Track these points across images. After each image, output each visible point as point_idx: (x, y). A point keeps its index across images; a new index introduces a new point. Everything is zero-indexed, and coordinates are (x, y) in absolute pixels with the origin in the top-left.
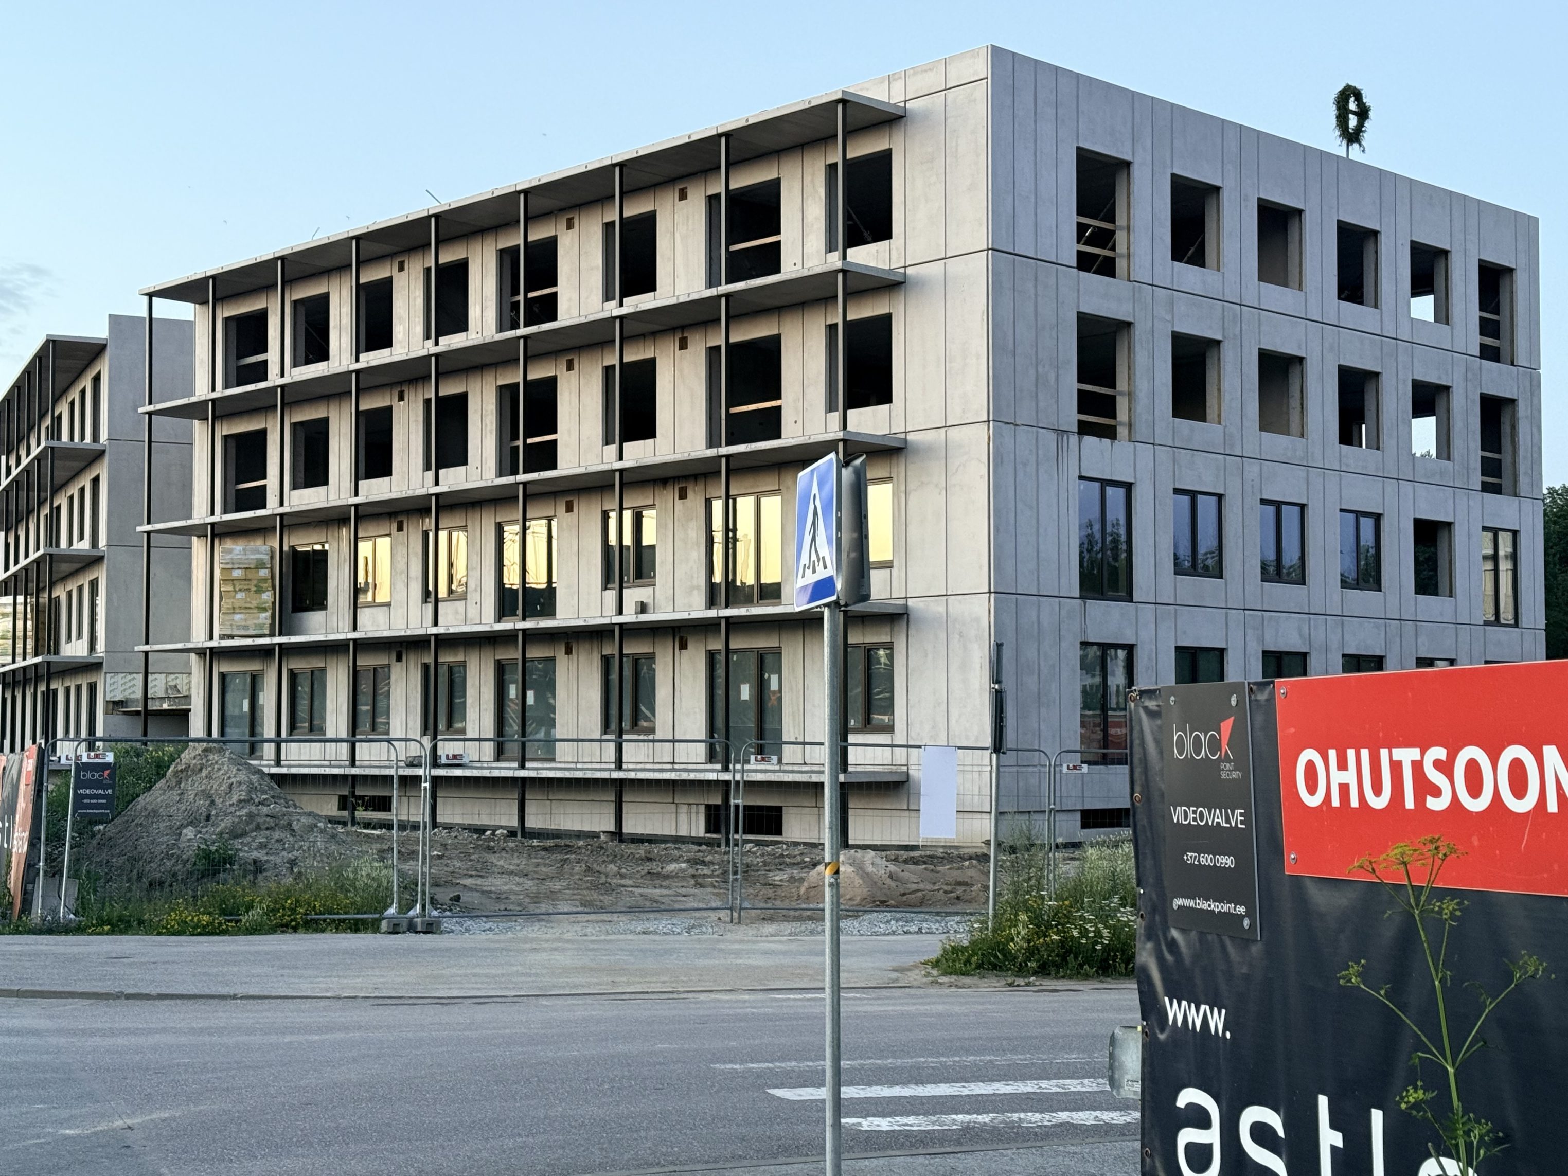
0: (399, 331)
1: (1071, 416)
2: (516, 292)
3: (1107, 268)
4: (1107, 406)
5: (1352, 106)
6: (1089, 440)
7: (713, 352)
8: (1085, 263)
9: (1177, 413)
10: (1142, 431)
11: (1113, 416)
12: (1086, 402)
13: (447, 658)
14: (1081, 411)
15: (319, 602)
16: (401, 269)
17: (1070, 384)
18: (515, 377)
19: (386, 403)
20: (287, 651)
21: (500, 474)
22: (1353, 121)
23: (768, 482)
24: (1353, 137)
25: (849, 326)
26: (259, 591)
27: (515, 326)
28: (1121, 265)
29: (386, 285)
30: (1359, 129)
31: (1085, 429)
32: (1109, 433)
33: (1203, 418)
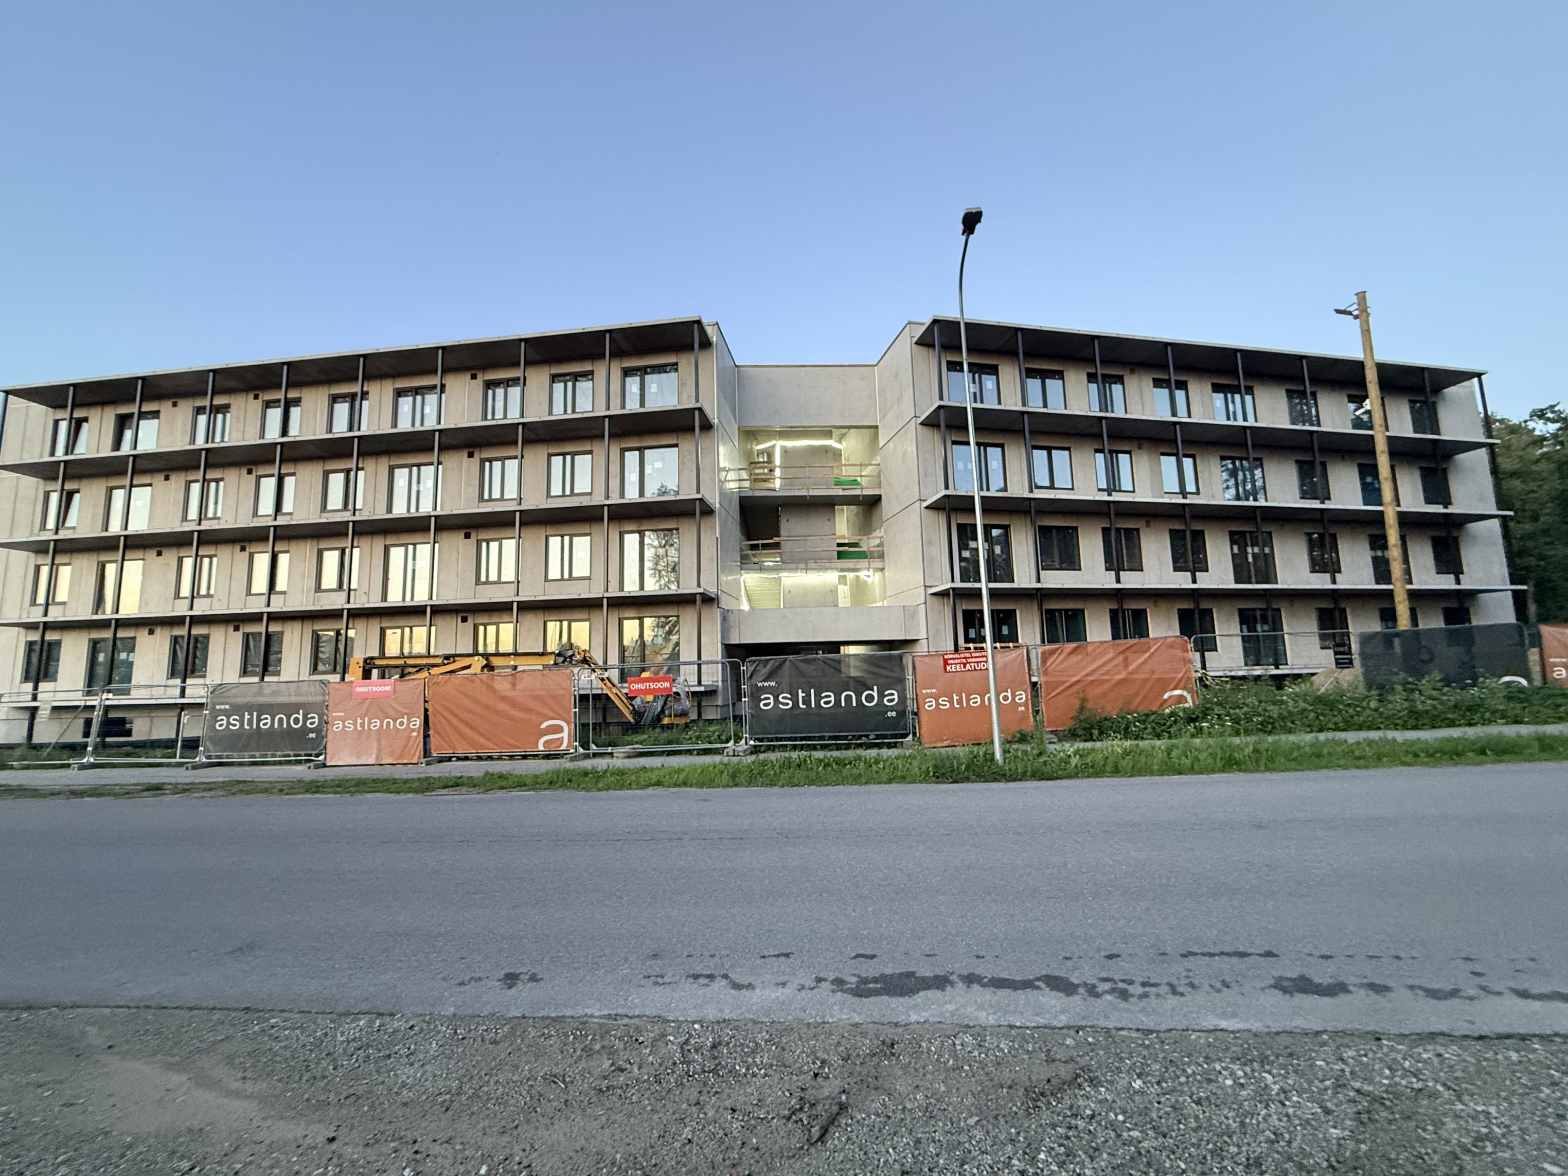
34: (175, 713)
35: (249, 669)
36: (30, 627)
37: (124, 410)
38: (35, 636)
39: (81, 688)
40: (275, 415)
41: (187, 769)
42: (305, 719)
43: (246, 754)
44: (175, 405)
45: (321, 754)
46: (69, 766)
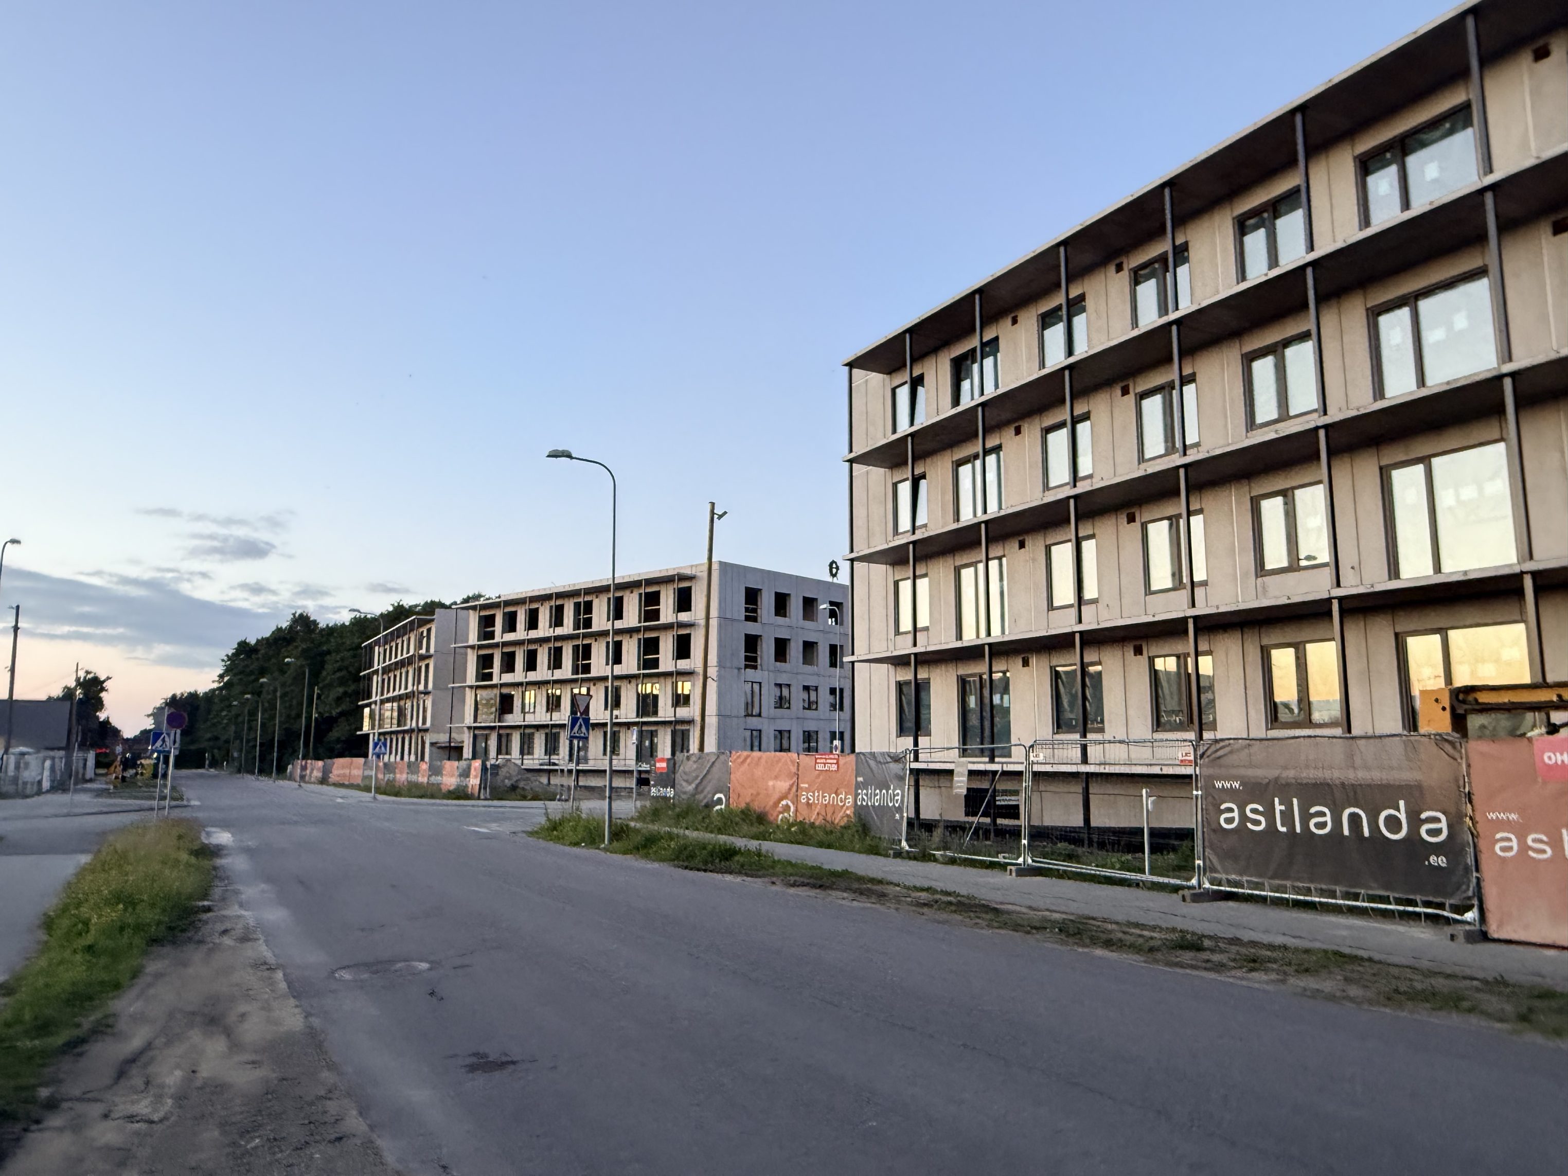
0: (540, 625)
1: (742, 663)
2: (580, 615)
3: (754, 619)
4: (755, 659)
5: (834, 566)
6: (747, 670)
7: (639, 640)
8: (748, 619)
9: (776, 660)
10: (765, 667)
11: (756, 662)
12: (747, 658)
13: (554, 731)
14: (745, 661)
15: (510, 711)
16: (542, 605)
17: (742, 654)
18: (579, 642)
19: (536, 647)
20: (500, 727)
21: (573, 674)
22: (834, 571)
23: (655, 680)
24: (834, 575)
25: (678, 636)
26: (491, 707)
27: (579, 629)
28: (759, 619)
29: (537, 610)
30: (836, 573)
31: (746, 667)
32: (755, 668)
33: (785, 662)
34: (1078, 788)
35: (1164, 719)
36: (899, 661)
37: (959, 350)
38: (906, 675)
39: (957, 745)
40: (1148, 291)
41: (1184, 899)
42: (1415, 821)
43: (1288, 883)
44: (1015, 321)
45: (1469, 908)
46: (1003, 867)
